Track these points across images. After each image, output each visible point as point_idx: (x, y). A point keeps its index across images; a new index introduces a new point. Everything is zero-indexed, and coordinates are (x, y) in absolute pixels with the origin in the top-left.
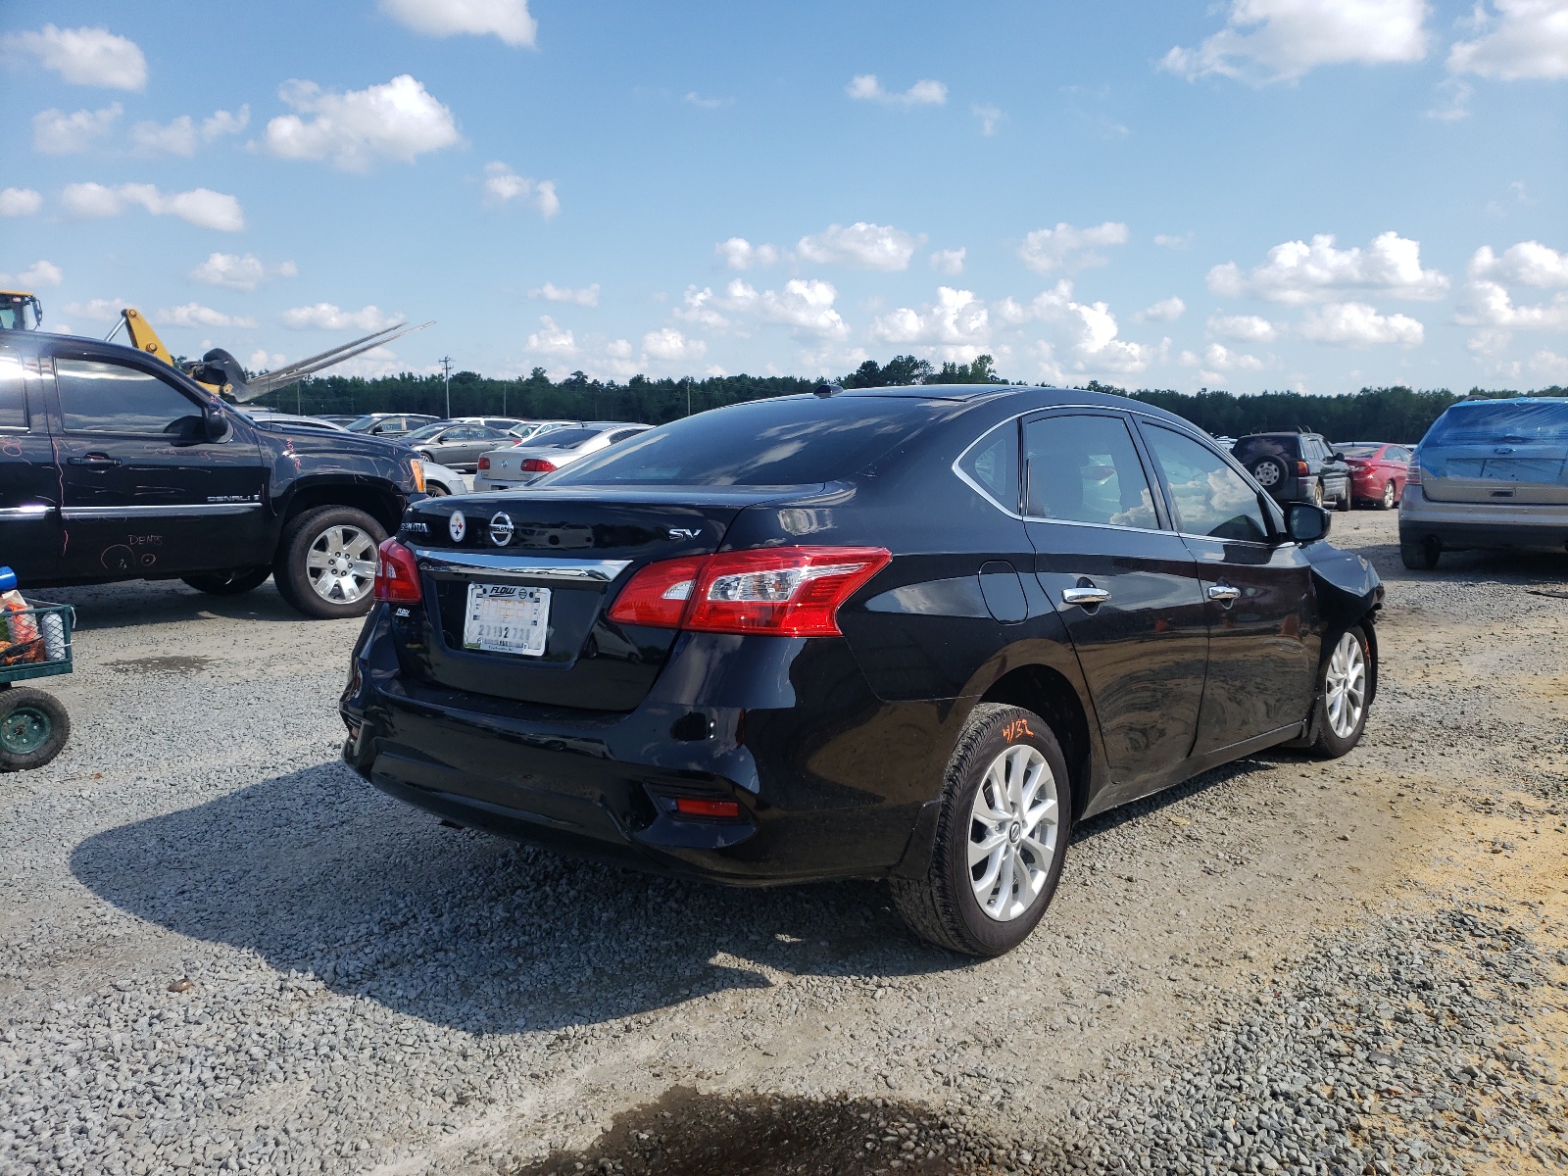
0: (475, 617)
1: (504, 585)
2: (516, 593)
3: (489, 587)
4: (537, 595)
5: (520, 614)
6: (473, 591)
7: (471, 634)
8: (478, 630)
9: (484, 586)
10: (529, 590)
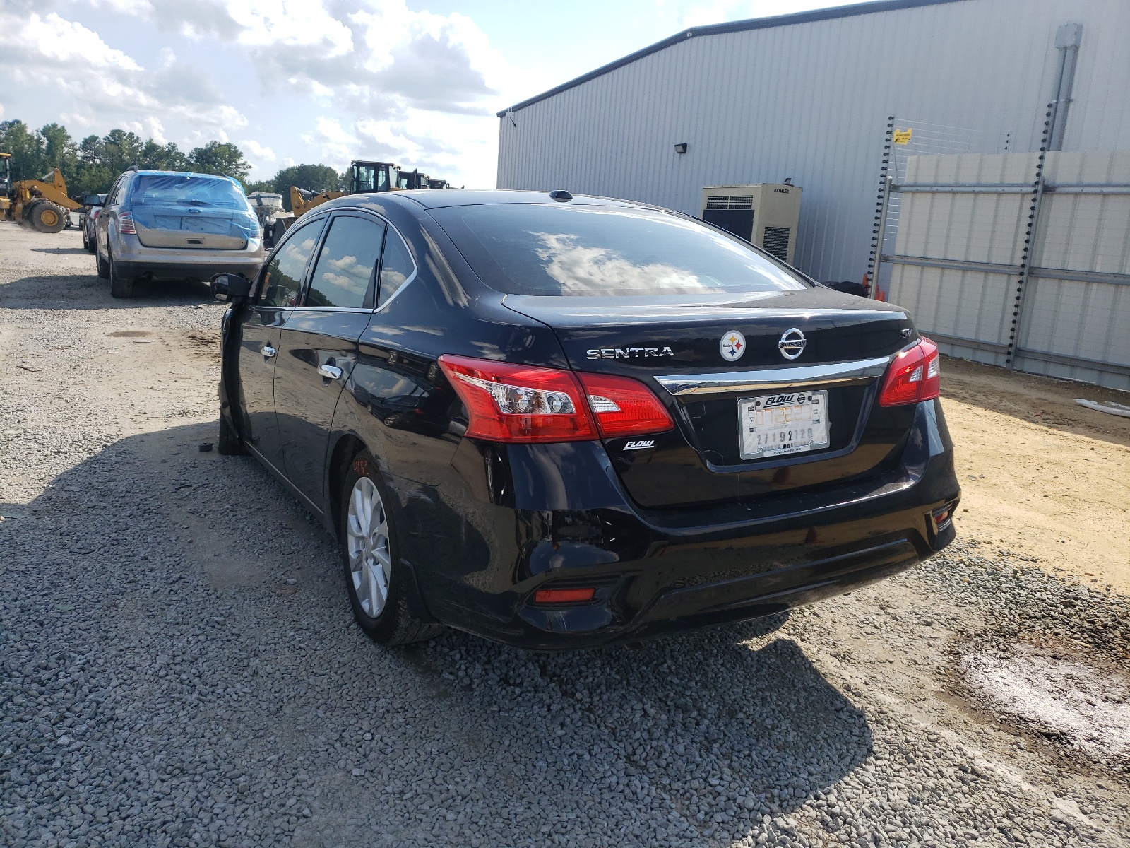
0: (752, 430)
1: (781, 394)
2: (795, 399)
3: (763, 400)
4: (814, 398)
5: (798, 416)
6: (744, 407)
7: (750, 446)
8: (757, 440)
9: (758, 399)
10: (807, 394)
